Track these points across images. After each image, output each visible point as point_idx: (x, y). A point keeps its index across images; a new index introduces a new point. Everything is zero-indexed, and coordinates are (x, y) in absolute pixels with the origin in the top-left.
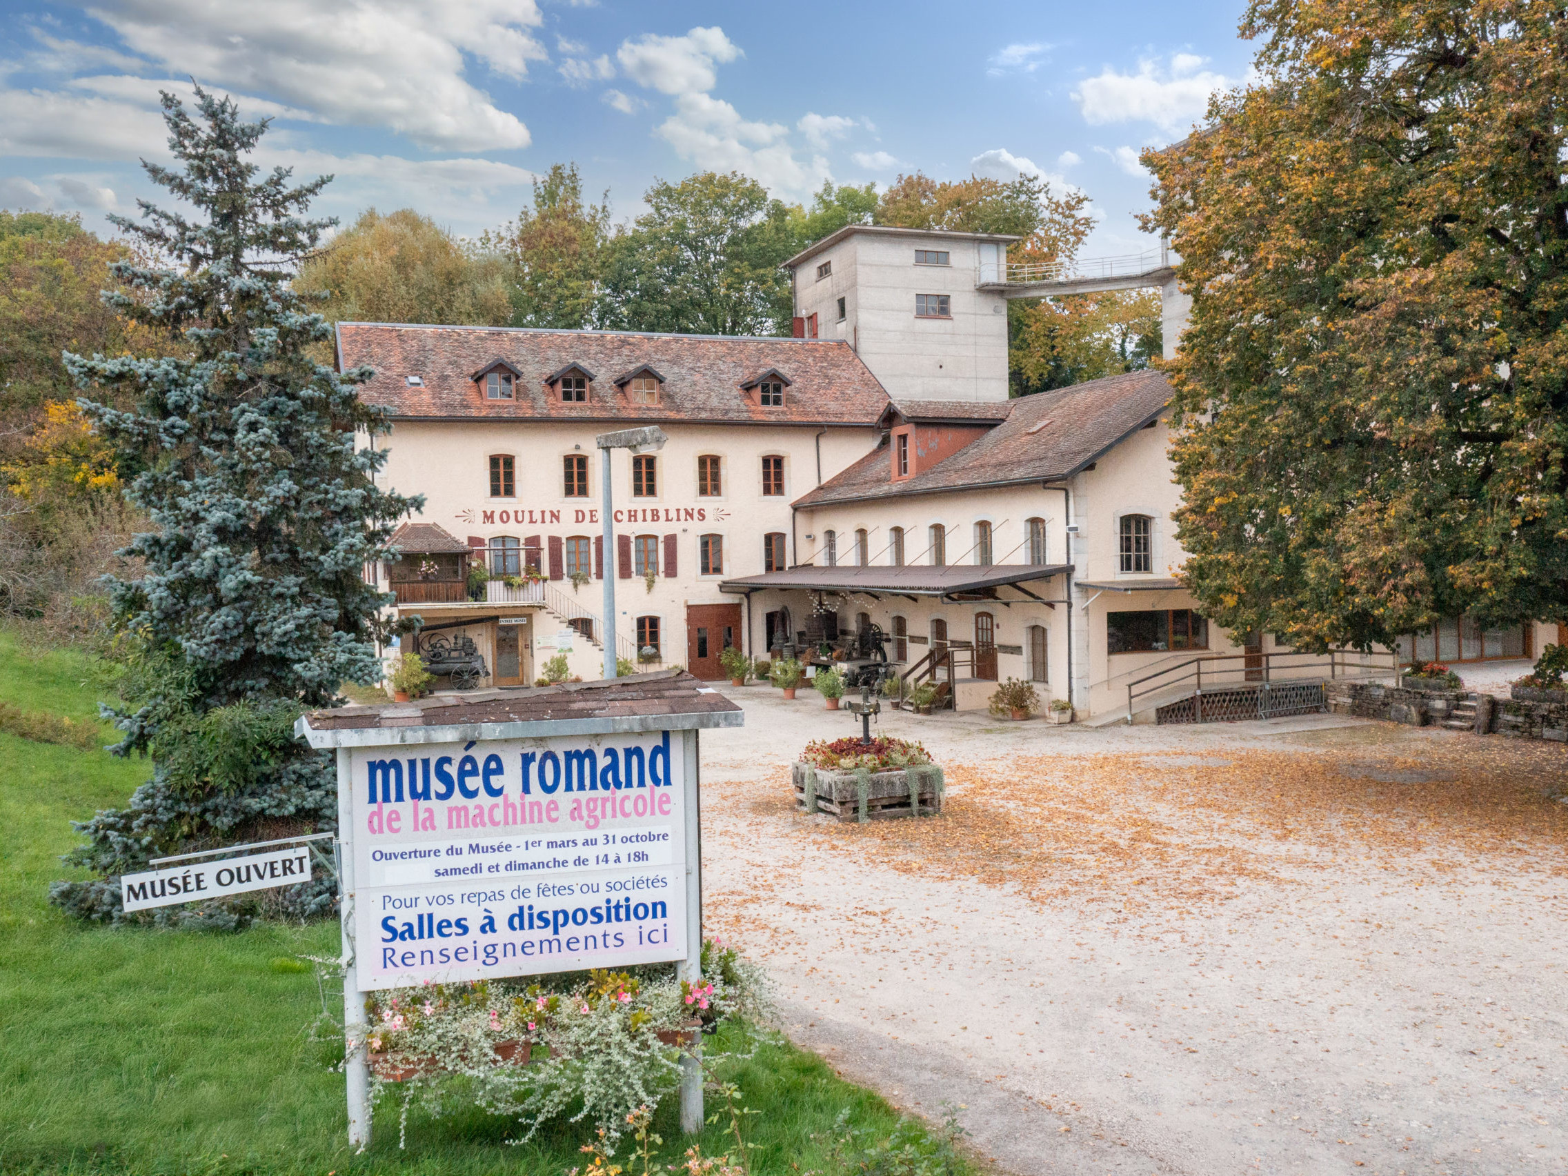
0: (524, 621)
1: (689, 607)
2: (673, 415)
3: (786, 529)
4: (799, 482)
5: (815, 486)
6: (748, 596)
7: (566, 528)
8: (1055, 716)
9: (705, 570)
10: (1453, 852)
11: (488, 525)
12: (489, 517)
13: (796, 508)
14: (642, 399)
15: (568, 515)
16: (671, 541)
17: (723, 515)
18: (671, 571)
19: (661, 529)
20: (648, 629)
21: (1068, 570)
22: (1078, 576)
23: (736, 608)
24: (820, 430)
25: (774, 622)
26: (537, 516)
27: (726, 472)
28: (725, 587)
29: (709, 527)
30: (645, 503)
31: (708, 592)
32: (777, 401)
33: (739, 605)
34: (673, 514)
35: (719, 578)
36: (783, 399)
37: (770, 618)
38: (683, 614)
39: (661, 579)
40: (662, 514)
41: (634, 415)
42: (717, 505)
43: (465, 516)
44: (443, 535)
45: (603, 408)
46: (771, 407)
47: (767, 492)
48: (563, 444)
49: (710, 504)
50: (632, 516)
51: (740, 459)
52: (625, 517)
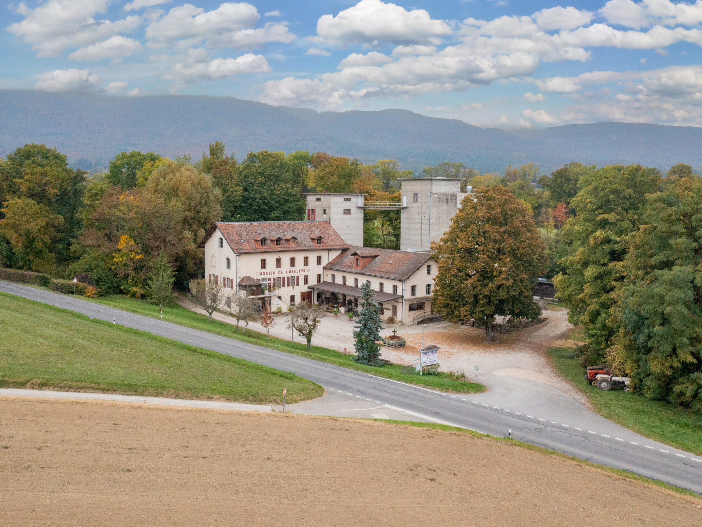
0: (270, 298)
1: (301, 292)
2: (299, 248)
3: (321, 273)
4: (325, 262)
5: (327, 262)
6: (313, 289)
7: (276, 276)
8: (400, 324)
9: (304, 284)
10: (472, 350)
11: (260, 276)
12: (261, 274)
13: (324, 268)
14: (292, 244)
15: (277, 273)
16: (298, 277)
17: (309, 270)
18: (298, 284)
19: (296, 275)
20: (293, 298)
21: (402, 297)
22: (404, 298)
23: (311, 292)
24: (329, 250)
25: (319, 295)
26: (271, 273)
27: (310, 261)
28: (309, 287)
29: (305, 274)
30: (293, 269)
31: (305, 288)
32: (320, 243)
34: (298, 271)
35: (307, 286)
36: (322, 243)
37: (317, 294)
38: (300, 294)
39: (296, 286)
40: (296, 271)
41: (292, 249)
43: (256, 274)
44: (253, 279)
45: (285, 247)
46: (319, 245)
47: (318, 265)
48: (276, 256)
49: (306, 268)
50: (290, 272)
51: (313, 257)
52: (288, 272)
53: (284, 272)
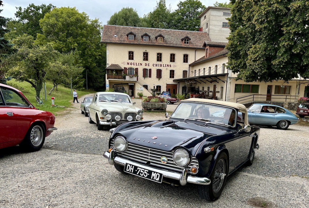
0: (133, 84)
1: (167, 84)
2: (166, 45)
3: (188, 70)
4: (191, 60)
5: (194, 61)
6: (179, 83)
7: (143, 67)
9: (170, 77)
11: (128, 65)
13: (190, 65)
14: (160, 41)
15: (144, 64)
17: (175, 66)
19: (162, 68)
20: (159, 88)
23: (176, 85)
24: (196, 49)
25: (184, 88)
26: (138, 64)
27: (176, 58)
28: (174, 81)
29: (172, 68)
30: (159, 63)
31: (171, 81)
33: (177, 85)
34: (164, 65)
35: (173, 79)
36: (189, 43)
38: (166, 86)
39: (161, 78)
40: (162, 65)
41: (157, 44)
42: (174, 64)
43: (123, 63)
44: (119, 66)
45: (151, 43)
46: (186, 44)
47: (184, 62)
48: (143, 50)
49: (172, 64)
50: (156, 65)
51: (179, 55)
52: (155, 65)
53: (151, 65)
